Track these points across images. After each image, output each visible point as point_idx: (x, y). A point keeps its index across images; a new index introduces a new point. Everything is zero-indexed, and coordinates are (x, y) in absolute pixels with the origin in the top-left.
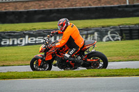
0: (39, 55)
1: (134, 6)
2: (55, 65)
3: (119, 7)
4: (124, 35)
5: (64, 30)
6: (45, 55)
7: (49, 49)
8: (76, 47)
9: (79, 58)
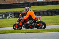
0: (17, 23)
1: (20, 3)
2: (23, 27)
3: (13, 4)
4: (16, 16)
5: (27, 12)
6: (19, 23)
7: (21, 20)
8: (32, 19)
9: (34, 24)
